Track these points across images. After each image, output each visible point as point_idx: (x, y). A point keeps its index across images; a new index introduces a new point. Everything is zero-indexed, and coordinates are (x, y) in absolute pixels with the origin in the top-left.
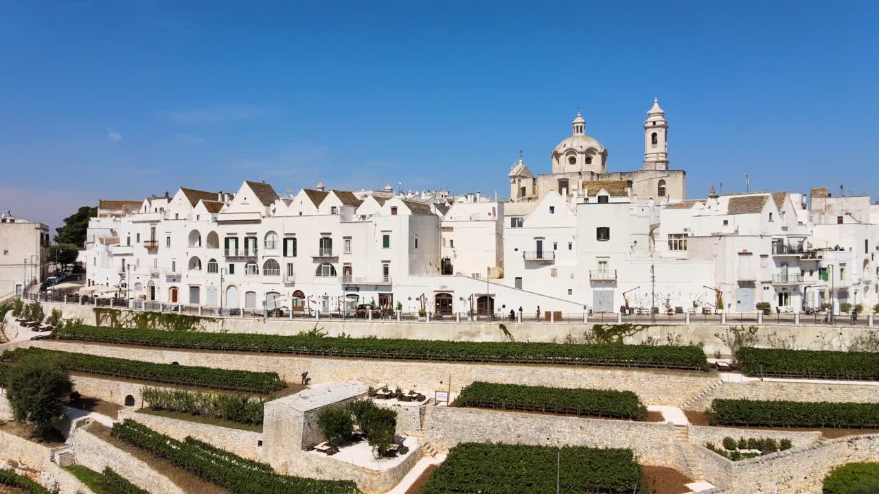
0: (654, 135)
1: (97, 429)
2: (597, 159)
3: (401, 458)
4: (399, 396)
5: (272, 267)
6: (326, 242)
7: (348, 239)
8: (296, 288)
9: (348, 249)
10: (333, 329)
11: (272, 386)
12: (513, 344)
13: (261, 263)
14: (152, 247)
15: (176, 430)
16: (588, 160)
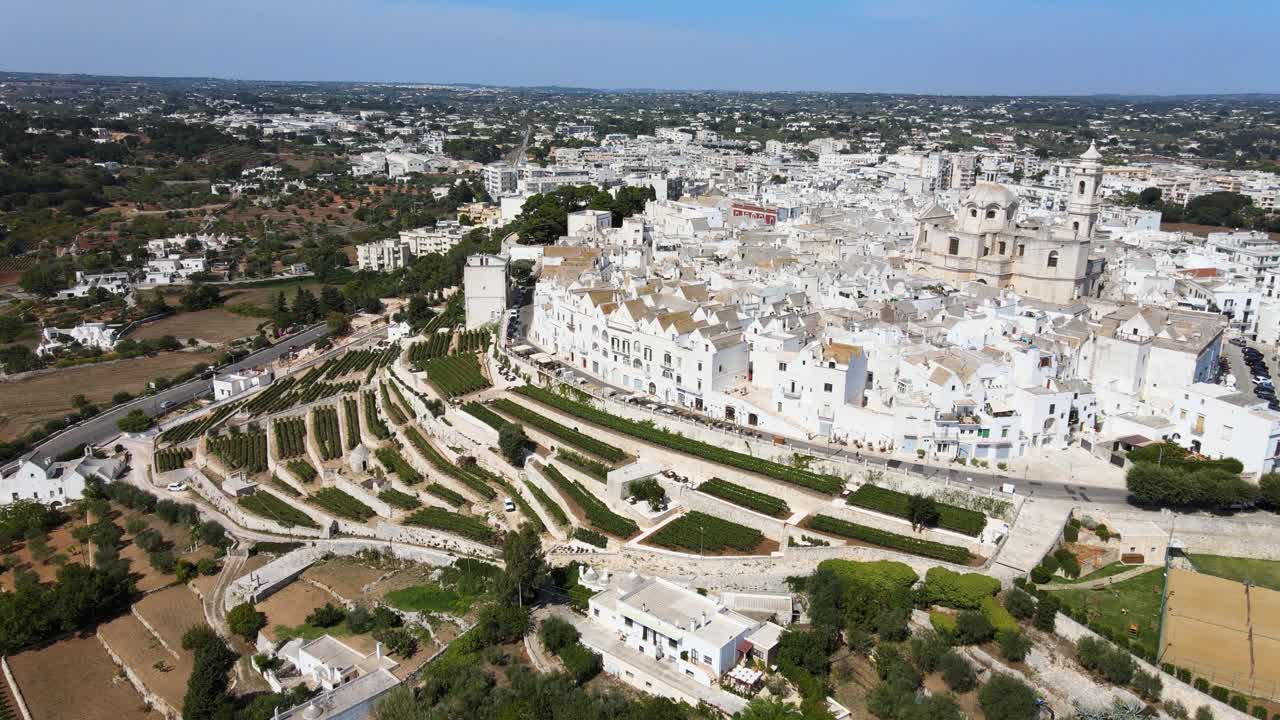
0: (1082, 184)
1: (537, 465)
2: (1000, 214)
3: (662, 512)
4: (676, 477)
5: (637, 362)
6: (668, 358)
7: (680, 359)
8: (651, 381)
9: (679, 365)
10: (661, 422)
11: (619, 457)
12: (751, 458)
13: (632, 360)
14: (571, 328)
15: (570, 474)
16: (991, 215)
